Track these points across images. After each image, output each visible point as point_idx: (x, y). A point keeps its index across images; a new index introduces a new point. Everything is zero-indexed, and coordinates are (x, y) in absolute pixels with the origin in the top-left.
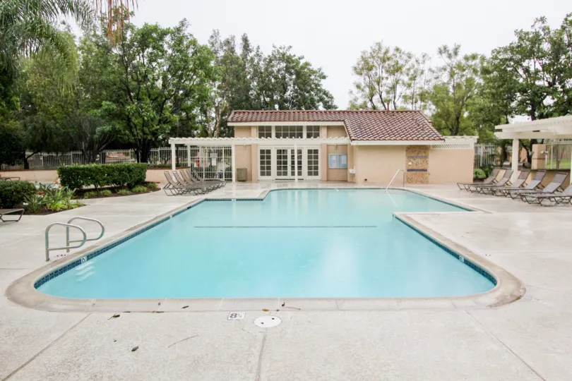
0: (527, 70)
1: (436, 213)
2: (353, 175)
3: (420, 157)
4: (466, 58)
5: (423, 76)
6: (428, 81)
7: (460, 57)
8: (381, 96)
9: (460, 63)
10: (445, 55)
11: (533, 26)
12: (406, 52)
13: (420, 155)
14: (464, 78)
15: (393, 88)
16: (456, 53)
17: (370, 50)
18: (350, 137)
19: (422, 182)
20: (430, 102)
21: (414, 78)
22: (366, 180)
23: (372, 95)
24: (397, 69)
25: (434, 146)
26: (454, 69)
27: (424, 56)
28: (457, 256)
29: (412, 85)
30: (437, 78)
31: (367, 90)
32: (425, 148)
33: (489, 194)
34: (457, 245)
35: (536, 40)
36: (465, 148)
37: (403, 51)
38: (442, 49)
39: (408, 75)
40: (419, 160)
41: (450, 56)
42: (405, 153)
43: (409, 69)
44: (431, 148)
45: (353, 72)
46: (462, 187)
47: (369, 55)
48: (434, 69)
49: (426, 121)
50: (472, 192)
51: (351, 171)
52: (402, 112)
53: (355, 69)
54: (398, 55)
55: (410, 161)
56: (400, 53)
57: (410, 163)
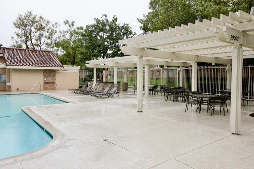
0: (101, 37)
1: (48, 105)
2: (10, 87)
3: (51, 76)
4: (78, 28)
5: (56, 34)
6: (59, 37)
7: (75, 27)
8: (31, 42)
9: (75, 30)
10: (67, 25)
11: (101, 17)
12: (46, 20)
13: (51, 75)
14: (77, 38)
15: (40, 38)
16: (73, 25)
17: (24, 15)
18: (6, 64)
19: (52, 89)
20: (61, 48)
21: (51, 34)
22: (18, 89)
23: (27, 41)
24: (41, 28)
25: (58, 70)
26: (72, 33)
27: (56, 24)
28: (43, 128)
29: (51, 38)
30: (64, 36)
31: (24, 38)
32: (54, 71)
33: (82, 94)
34: (46, 122)
35: (104, 24)
36: (74, 72)
37: (44, 19)
38: (66, 21)
39: (48, 32)
40: (51, 77)
41: (70, 26)
42: (42, 73)
43: (49, 29)
44: (57, 71)
45: (14, 26)
46: (71, 91)
47: (24, 17)
48: (62, 31)
49: (55, 57)
50: (75, 93)
51: (8, 84)
52: (44, 51)
53: (15, 24)
54: (41, 20)
55: (45, 78)
56: (43, 19)
57: (45, 79)
